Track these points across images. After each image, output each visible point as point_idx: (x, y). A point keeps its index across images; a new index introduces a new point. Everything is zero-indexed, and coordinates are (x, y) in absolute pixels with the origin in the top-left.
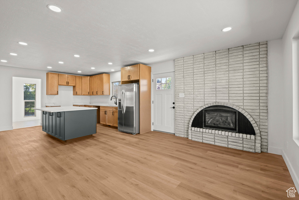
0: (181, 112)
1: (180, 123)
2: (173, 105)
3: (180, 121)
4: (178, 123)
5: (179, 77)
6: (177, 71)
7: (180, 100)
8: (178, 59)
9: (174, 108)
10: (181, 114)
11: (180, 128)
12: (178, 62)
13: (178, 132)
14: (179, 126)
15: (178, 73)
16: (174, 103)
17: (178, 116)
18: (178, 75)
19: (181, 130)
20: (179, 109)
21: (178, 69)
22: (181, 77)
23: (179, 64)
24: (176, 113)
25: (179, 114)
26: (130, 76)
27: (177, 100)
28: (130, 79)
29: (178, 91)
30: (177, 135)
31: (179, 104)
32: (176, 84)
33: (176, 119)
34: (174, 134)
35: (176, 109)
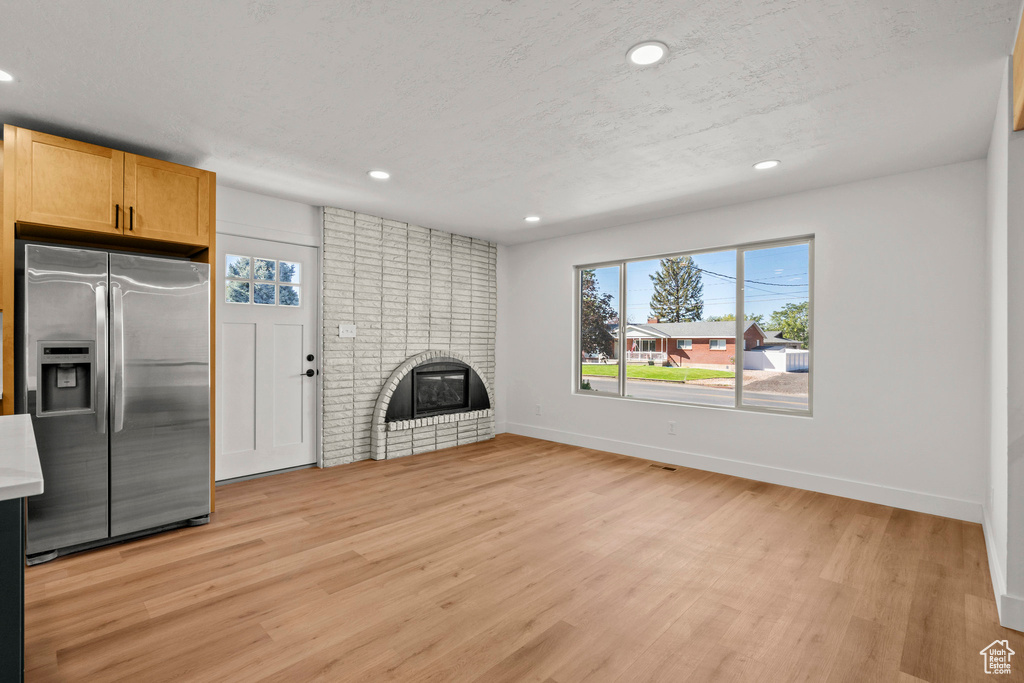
0: (344, 384)
1: (339, 423)
2: (308, 366)
3: (341, 415)
4: (333, 423)
5: (338, 272)
6: (334, 250)
7: (340, 346)
8: (339, 211)
9: (310, 373)
10: (344, 392)
11: (339, 438)
12: (336, 219)
13: (334, 453)
14: (335, 430)
15: (334, 256)
16: (310, 358)
17: (336, 399)
18: (337, 263)
19: (343, 443)
20: (337, 376)
21: (338, 242)
22: (345, 273)
23: (341, 228)
24: (327, 392)
25: (337, 392)
26: (127, 212)
27: (331, 345)
28: (131, 229)
29: (336, 317)
30: (330, 464)
31: (336, 361)
32: (327, 293)
33: (327, 409)
34: (314, 466)
35: (327, 376)
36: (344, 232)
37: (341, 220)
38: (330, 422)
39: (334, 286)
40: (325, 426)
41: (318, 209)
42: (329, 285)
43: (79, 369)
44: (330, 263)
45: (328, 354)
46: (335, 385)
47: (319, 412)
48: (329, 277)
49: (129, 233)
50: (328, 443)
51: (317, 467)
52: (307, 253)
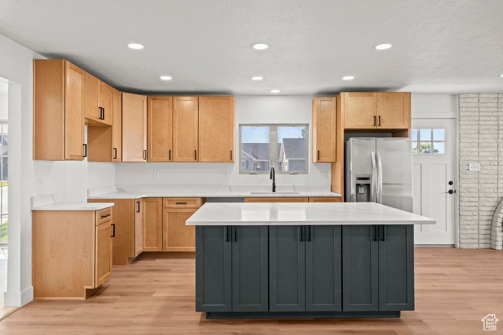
0: (472, 199)
1: (470, 223)
2: (450, 187)
3: (470, 218)
4: (466, 223)
5: (468, 131)
6: (466, 118)
7: (469, 176)
8: (469, 95)
9: (451, 192)
10: (472, 204)
11: (469, 232)
12: (467, 100)
13: (466, 240)
14: (467, 227)
15: (466, 123)
16: (451, 183)
17: (467, 208)
18: (467, 126)
19: (472, 236)
20: (468, 194)
21: (468, 114)
22: (472, 132)
23: (470, 105)
24: (462, 204)
25: (468, 204)
26: (378, 118)
27: (464, 176)
28: (380, 125)
29: (467, 159)
30: (464, 246)
31: (467, 186)
32: (462, 145)
33: (462, 213)
34: (454, 246)
35: (462, 194)
36: (472, 107)
37: (470, 100)
38: (464, 222)
39: (466, 140)
40: (461, 224)
41: (455, 96)
42: (462, 140)
43: (365, 186)
44: (463, 127)
45: (462, 181)
46: (466, 199)
47: (457, 214)
48: (462, 136)
49: (379, 127)
50: (462, 234)
51: (455, 247)
52: (449, 123)
